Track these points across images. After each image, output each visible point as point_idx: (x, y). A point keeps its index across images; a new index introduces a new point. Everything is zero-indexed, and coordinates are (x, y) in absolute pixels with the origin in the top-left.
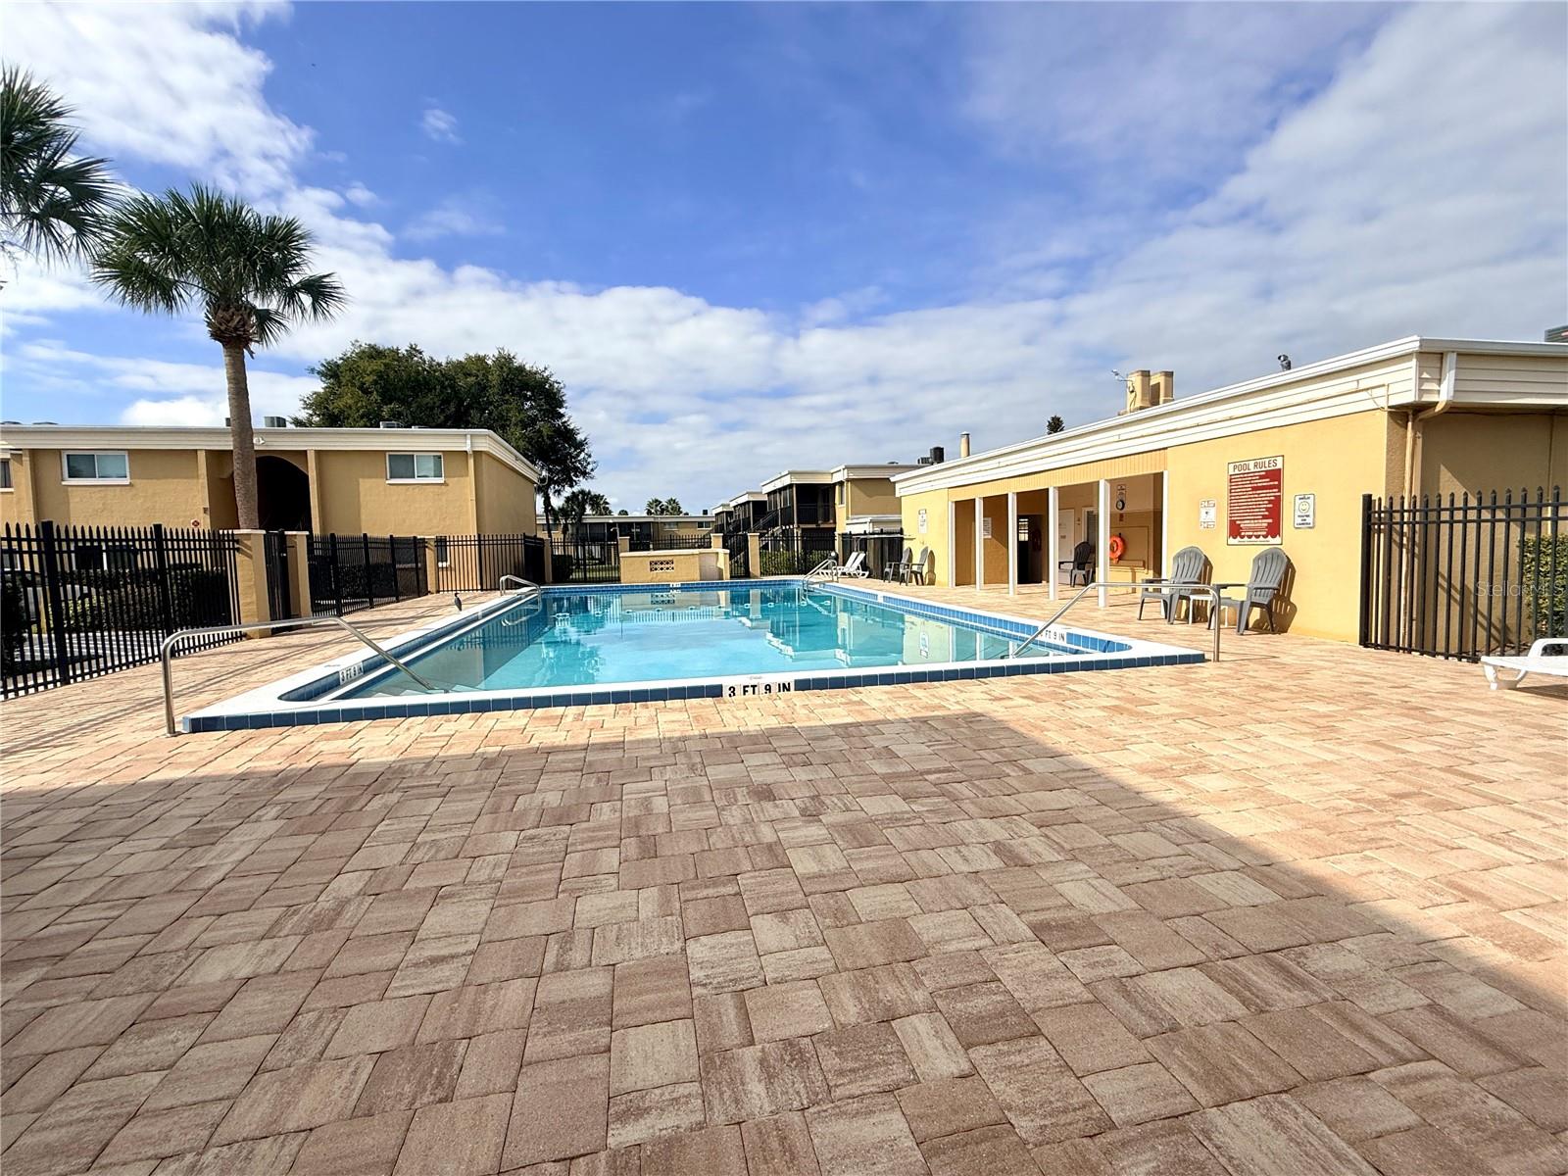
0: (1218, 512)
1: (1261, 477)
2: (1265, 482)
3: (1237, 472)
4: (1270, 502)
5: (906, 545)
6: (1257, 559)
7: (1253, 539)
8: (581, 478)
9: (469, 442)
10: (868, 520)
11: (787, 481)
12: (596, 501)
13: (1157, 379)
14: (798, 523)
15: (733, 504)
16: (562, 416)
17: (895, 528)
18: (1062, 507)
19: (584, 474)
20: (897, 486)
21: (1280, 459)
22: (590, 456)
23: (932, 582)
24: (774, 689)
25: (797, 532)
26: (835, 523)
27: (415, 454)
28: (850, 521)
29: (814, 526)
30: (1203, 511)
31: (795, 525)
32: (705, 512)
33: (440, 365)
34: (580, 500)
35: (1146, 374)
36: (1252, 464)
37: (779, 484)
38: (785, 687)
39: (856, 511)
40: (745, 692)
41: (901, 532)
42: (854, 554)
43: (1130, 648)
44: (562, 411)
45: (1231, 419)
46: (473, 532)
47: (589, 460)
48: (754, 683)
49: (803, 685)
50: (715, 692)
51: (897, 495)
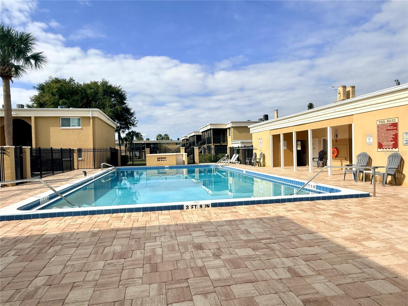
0: (373, 140)
1: (390, 126)
2: (392, 128)
3: (380, 124)
4: (394, 135)
5: (254, 151)
6: (389, 157)
7: (388, 149)
8: (132, 127)
9: (91, 113)
10: (240, 142)
11: (209, 127)
12: (138, 135)
13: (349, 89)
14: (214, 143)
15: (189, 136)
16: (125, 103)
17: (250, 145)
18: (313, 137)
19: (133, 125)
20: (251, 129)
21: (397, 119)
22: (135, 118)
23: (264, 166)
24: (203, 206)
25: (213, 146)
26: (227, 143)
27: (71, 118)
28: (232, 143)
29: (219, 144)
30: (368, 139)
31: (212, 144)
32: (178, 139)
33: (81, 85)
34: (132, 135)
35: (344, 87)
36: (386, 121)
37: (206, 129)
38: (208, 206)
39: (235, 138)
40: (192, 207)
41: (252, 146)
42: (234, 155)
43: (341, 191)
44: (125, 102)
45: (377, 104)
46: (91, 147)
47: (135, 120)
48: (196, 204)
49: (214, 205)
50: (181, 207)
51: (251, 133)
